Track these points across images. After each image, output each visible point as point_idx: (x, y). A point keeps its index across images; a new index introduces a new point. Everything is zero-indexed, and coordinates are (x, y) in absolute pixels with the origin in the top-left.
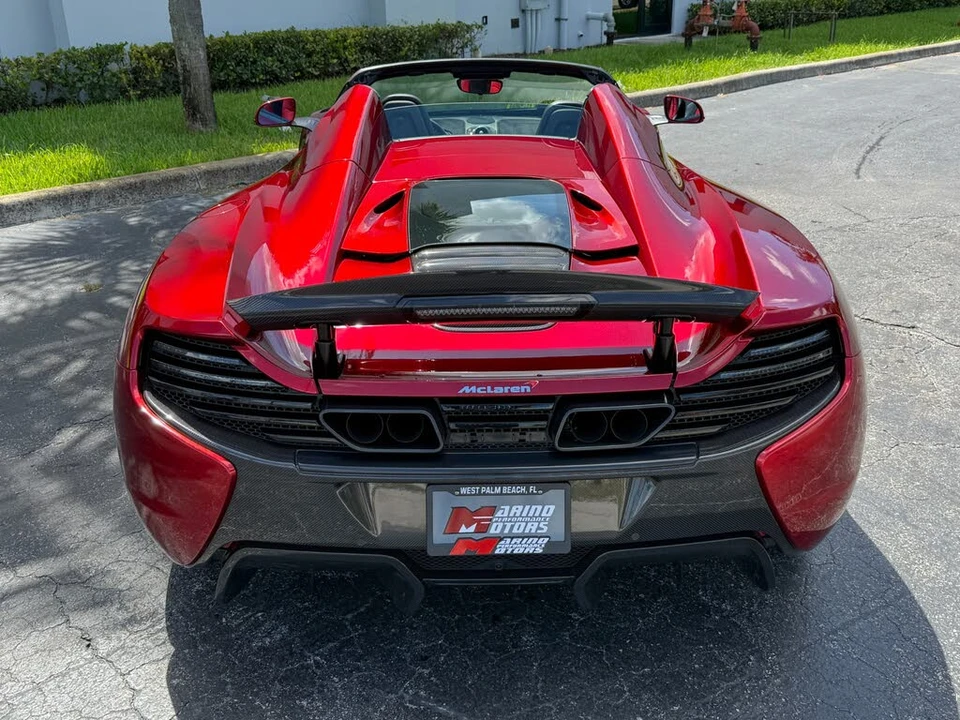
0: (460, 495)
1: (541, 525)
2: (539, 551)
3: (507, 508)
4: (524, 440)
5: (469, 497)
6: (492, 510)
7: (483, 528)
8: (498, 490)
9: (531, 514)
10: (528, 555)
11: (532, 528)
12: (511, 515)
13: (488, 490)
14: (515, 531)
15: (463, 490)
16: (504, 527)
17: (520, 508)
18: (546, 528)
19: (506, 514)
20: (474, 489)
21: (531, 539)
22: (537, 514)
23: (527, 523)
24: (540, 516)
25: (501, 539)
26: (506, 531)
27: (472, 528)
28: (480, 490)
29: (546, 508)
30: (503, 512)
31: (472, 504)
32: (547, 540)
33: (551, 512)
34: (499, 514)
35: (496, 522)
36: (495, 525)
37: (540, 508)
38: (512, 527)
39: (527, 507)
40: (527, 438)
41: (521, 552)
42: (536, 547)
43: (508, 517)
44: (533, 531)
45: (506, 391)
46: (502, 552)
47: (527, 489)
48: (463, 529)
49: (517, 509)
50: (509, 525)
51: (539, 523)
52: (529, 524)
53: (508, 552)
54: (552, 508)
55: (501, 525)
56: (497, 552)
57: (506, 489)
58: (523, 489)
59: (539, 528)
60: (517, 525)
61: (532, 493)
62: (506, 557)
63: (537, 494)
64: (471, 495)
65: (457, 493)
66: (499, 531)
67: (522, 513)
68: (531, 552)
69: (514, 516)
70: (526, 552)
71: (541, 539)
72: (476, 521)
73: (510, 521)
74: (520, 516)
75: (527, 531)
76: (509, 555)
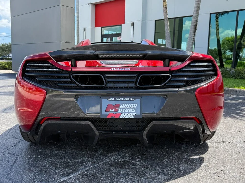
2: (133, 117)
3: (123, 104)
4: (128, 86)
5: (112, 101)
7: (116, 110)
8: (121, 99)
9: (130, 106)
11: (131, 110)
12: (125, 106)
13: (118, 99)
14: (126, 111)
15: (111, 99)
16: (123, 110)
17: (127, 104)
18: (135, 111)
19: (123, 106)
20: (114, 99)
21: (130, 114)
22: (132, 106)
23: (129, 109)
24: (133, 107)
25: (122, 114)
26: (123, 111)
27: (113, 110)
28: (116, 99)
29: (135, 104)
30: (122, 105)
31: (114, 103)
32: (135, 114)
33: (136, 106)
34: (121, 106)
36: (120, 109)
37: (133, 104)
38: (125, 110)
39: (129, 104)
40: (129, 85)
41: (127, 117)
42: (132, 116)
43: (124, 107)
44: (131, 111)
46: (122, 117)
47: (129, 99)
48: (111, 110)
49: (126, 105)
50: (124, 110)
51: (133, 109)
52: (130, 109)
53: (124, 117)
54: (137, 104)
55: (122, 109)
56: (120, 117)
57: (123, 99)
58: (128, 99)
59: (133, 111)
60: (126, 109)
61: (131, 100)
62: (123, 119)
63: (132, 100)
64: (113, 100)
65: (109, 100)
66: (121, 111)
67: (128, 106)
68: (131, 117)
69: (126, 107)
70: (129, 117)
71: (134, 114)
72: (114, 108)
73: (124, 108)
74: (127, 107)
75: (129, 111)
76: (124, 118)
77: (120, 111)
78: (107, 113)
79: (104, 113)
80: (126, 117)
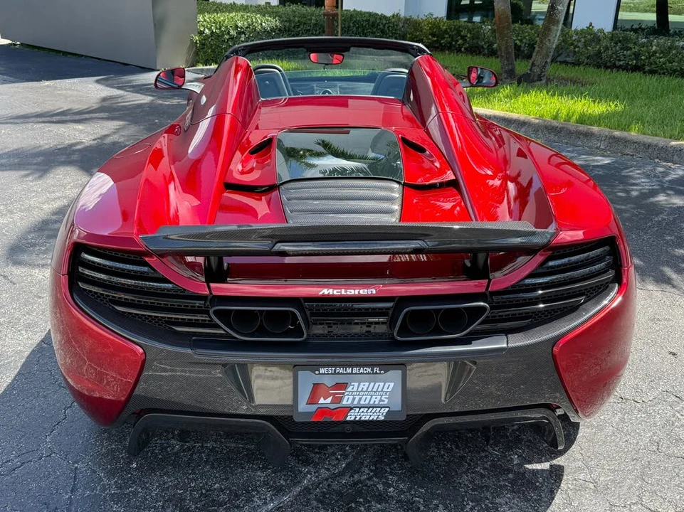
0: (319, 374)
1: (383, 398)
2: (382, 418)
3: (356, 384)
4: (370, 331)
5: (326, 376)
6: (344, 386)
7: (337, 400)
8: (349, 370)
9: (375, 390)
10: (372, 421)
11: (376, 400)
12: (360, 390)
13: (342, 370)
14: (362, 402)
15: (322, 370)
16: (354, 399)
17: (367, 384)
19: (355, 389)
20: (330, 370)
21: (375, 409)
22: (380, 390)
23: (372, 396)
24: (382, 391)
25: (351, 409)
26: (356, 402)
27: (329, 400)
28: (335, 370)
30: (353, 387)
31: (329, 381)
32: (387, 409)
33: (390, 390)
34: (350, 389)
35: (348, 395)
36: (346, 397)
37: (382, 384)
38: (360, 399)
39: (372, 384)
40: (372, 330)
41: (367, 419)
42: (380, 415)
43: (357, 391)
44: (377, 403)
45: (357, 293)
46: (352, 419)
47: (372, 370)
48: (322, 401)
49: (364, 386)
50: (357, 398)
51: (382, 396)
52: (374, 397)
53: (357, 419)
54: (392, 384)
55: (351, 398)
56: (348, 419)
57: (355, 370)
58: (369, 370)
59: (381, 400)
60: (364, 397)
61: (376, 373)
62: (354, 422)
63: (380, 373)
64: (328, 374)
65: (317, 372)
66: (349, 402)
67: (368, 388)
68: (375, 419)
69: (362, 391)
70: (371, 419)
71: (383, 409)
72: (332, 394)
73: (359, 395)
74: (366, 391)
75: (372, 402)
76: (358, 421)
77: (346, 401)
78: (313, 408)
79: (303, 406)
80: (363, 419)
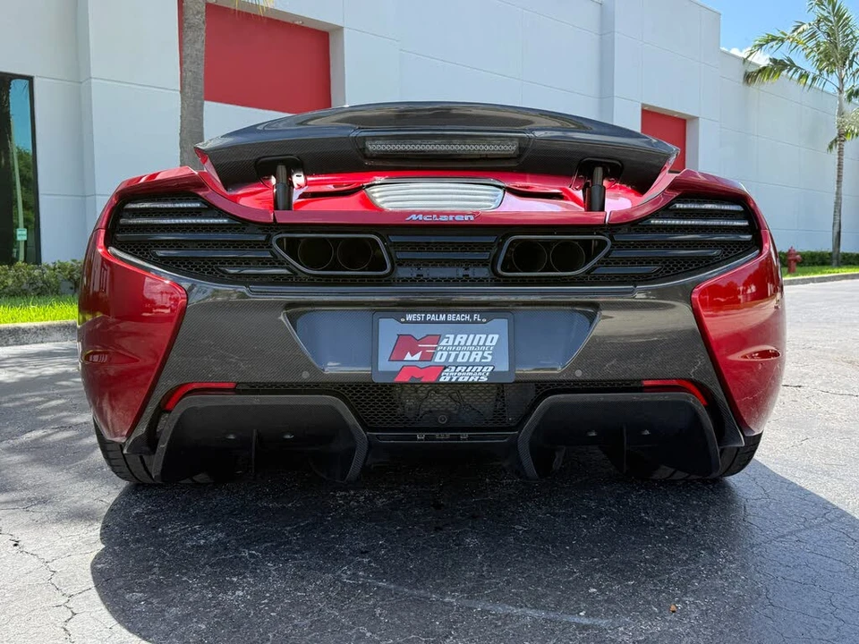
0: (406, 322)
1: (485, 355)
2: (484, 379)
3: (452, 337)
4: (468, 275)
5: (414, 324)
6: (437, 339)
7: (428, 357)
8: (442, 318)
9: (475, 343)
10: (473, 383)
11: (476, 357)
12: (456, 343)
13: (433, 317)
14: (459, 360)
15: (409, 317)
16: (449, 356)
17: (465, 336)
18: (490, 357)
19: (450, 343)
20: (419, 317)
21: (475, 368)
22: (481, 343)
23: (471, 352)
24: (484, 345)
25: (445, 368)
26: (451, 360)
27: (417, 357)
28: (426, 317)
29: (490, 337)
30: (447, 341)
31: (419, 332)
32: (491, 368)
33: (494, 343)
34: (444, 343)
35: (441, 350)
36: (440, 353)
37: (484, 336)
38: (457, 356)
39: (472, 336)
40: (470, 273)
41: (466, 380)
42: (480, 376)
43: (453, 346)
44: (478, 360)
45: (451, 219)
46: (447, 379)
47: (472, 317)
48: (408, 357)
49: (461, 338)
50: (453, 354)
51: (484, 351)
52: (474, 353)
53: (453, 380)
54: (496, 337)
55: (445, 354)
56: (442, 380)
57: (451, 317)
58: (468, 317)
59: (483, 357)
60: (462, 354)
61: (476, 322)
62: (449, 384)
63: (481, 322)
64: (416, 322)
65: (403, 320)
66: (443, 360)
67: (466, 342)
68: (476, 380)
69: (459, 345)
70: (470, 380)
71: (486, 368)
72: (420, 349)
73: (455, 350)
74: (465, 345)
75: (471, 360)
77: (439, 358)
78: (396, 366)
79: (384, 364)
80: (460, 380)
